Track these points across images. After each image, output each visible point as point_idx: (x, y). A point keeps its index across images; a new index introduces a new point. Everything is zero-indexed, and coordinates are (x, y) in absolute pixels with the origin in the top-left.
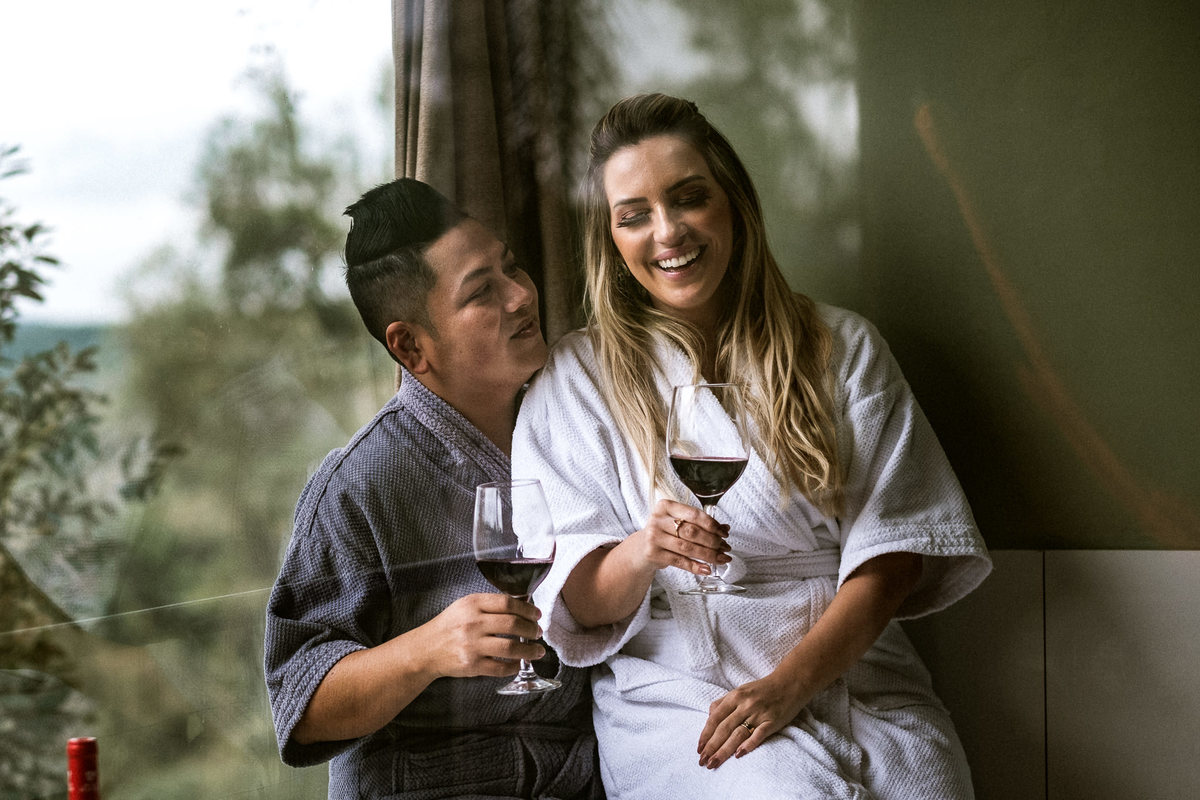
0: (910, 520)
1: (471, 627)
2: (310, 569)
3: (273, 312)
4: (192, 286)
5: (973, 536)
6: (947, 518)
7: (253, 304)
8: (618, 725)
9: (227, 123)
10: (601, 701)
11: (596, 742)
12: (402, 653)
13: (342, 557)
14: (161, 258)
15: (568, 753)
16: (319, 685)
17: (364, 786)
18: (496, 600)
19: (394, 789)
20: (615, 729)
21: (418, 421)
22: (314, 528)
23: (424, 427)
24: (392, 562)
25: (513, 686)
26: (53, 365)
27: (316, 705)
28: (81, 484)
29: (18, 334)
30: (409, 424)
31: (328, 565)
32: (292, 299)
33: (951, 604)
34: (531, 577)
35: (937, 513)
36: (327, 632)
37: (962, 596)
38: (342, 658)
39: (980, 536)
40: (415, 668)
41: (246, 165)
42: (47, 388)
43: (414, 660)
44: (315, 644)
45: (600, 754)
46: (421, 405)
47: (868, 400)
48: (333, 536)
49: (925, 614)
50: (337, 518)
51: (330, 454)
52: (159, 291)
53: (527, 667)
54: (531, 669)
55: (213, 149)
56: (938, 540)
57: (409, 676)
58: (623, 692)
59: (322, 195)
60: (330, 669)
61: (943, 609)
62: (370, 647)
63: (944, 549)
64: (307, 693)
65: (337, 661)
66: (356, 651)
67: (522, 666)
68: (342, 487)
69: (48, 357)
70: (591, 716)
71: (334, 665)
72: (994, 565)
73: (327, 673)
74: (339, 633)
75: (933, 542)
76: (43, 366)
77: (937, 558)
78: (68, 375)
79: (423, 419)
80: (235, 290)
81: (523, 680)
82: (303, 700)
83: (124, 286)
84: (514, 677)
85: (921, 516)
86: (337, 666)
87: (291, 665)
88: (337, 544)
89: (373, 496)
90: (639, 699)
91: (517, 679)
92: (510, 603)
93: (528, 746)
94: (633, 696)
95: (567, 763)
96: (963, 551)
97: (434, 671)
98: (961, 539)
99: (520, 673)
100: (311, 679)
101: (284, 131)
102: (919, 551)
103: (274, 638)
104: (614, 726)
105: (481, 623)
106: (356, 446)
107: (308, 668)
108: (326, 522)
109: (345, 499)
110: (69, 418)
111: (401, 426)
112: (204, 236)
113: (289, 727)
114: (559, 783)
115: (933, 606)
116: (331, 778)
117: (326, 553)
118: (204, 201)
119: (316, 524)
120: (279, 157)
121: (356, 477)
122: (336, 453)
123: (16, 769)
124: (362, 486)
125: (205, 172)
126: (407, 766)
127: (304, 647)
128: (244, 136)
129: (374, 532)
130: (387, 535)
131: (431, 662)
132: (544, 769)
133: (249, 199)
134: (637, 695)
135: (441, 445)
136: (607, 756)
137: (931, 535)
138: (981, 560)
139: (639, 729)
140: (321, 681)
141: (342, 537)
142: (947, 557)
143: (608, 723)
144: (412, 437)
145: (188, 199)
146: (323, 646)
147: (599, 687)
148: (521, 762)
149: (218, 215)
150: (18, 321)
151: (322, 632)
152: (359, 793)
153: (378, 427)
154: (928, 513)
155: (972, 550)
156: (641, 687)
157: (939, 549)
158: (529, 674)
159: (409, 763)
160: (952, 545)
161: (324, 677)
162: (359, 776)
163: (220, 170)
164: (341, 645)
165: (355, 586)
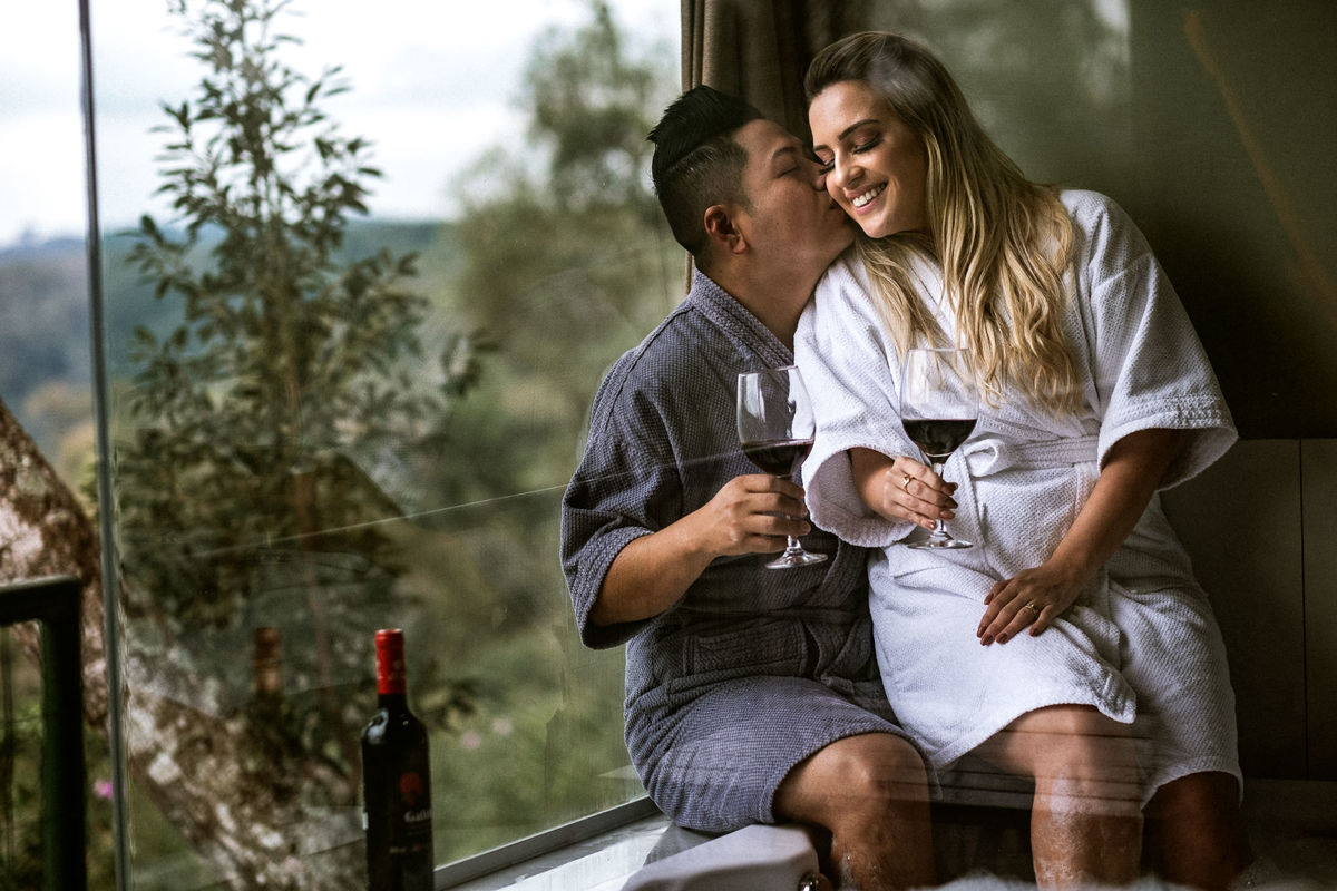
0: (1159, 395)
1: (739, 506)
2: (603, 461)
3: (597, 208)
4: (522, 185)
5: (1220, 408)
6: (1195, 390)
7: (579, 201)
8: (890, 608)
9: (552, 31)
10: (875, 584)
11: (872, 624)
12: (683, 535)
13: (633, 451)
14: (491, 160)
15: (847, 635)
16: (609, 567)
17: (657, 669)
18: (761, 480)
19: (685, 671)
20: (889, 612)
21: (707, 320)
22: (609, 426)
23: (714, 326)
24: (684, 456)
25: (783, 561)
26: (377, 272)
27: (608, 586)
28: (406, 382)
29: (346, 241)
30: (698, 324)
31: (620, 458)
32: (615, 196)
33: (1200, 471)
34: (793, 458)
35: (1185, 384)
36: (619, 520)
37: (1209, 464)
38: (630, 541)
39: (1226, 407)
40: (693, 548)
41: (571, 70)
42: (371, 292)
43: (692, 541)
44: (607, 531)
45: (875, 636)
46: (712, 304)
47: (1110, 281)
48: (626, 430)
49: (1178, 484)
50: (630, 414)
51: (624, 356)
52: (490, 190)
53: (794, 544)
54: (798, 545)
55: (539, 56)
56: (1186, 413)
57: (689, 557)
58: (896, 578)
59: (642, 96)
60: (619, 552)
61: (1193, 476)
62: (656, 531)
63: (1191, 422)
64: (599, 576)
65: (626, 545)
66: (643, 535)
67: (790, 543)
68: (636, 387)
69: (372, 264)
70: (868, 600)
71: (622, 548)
72: (1239, 434)
73: (616, 556)
74: (629, 520)
75: (1180, 415)
76: (366, 272)
77: (1186, 430)
78: (391, 281)
79: (713, 317)
80: (562, 190)
81: (790, 555)
82: (596, 582)
83: (457, 185)
84: (783, 553)
85: (1169, 389)
86: (626, 548)
87: (585, 551)
88: (630, 438)
89: (666, 394)
90: (910, 583)
91: (785, 555)
92: (773, 483)
93: (810, 629)
94: (904, 581)
95: (848, 645)
96: (1210, 422)
97: (710, 551)
98: (1209, 411)
99: (788, 549)
100: (602, 562)
101: (605, 36)
102: (1167, 425)
103: (569, 528)
104: (886, 609)
105: (747, 501)
106: (649, 346)
107: (600, 552)
108: (620, 418)
109: (640, 398)
110: (393, 320)
111: (691, 326)
112: (533, 136)
113: (586, 609)
114: (840, 662)
115: (1185, 476)
116: (627, 662)
117: (617, 447)
118: (532, 105)
119: (611, 420)
120: (601, 62)
121: (648, 374)
122: (631, 354)
123: (349, 649)
124: (656, 383)
125: (532, 77)
126: (696, 650)
127: (597, 533)
128: (568, 42)
129: (666, 425)
130: (679, 429)
131: (706, 542)
132: (827, 650)
133: (573, 101)
134: (907, 580)
135: (729, 343)
136: (882, 637)
137: (1179, 408)
138: (1227, 430)
139: (909, 613)
140: (611, 563)
141: (635, 432)
142: (1194, 429)
143: (881, 606)
144: (701, 336)
145: (515, 103)
146: (615, 532)
147: (875, 571)
148: (804, 644)
149: (546, 119)
150: (344, 229)
151: (614, 519)
152: (653, 675)
153: (669, 327)
154: (1176, 385)
155: (1218, 421)
156: (912, 573)
157: (1187, 422)
158: (795, 550)
159: (700, 648)
160: (1199, 417)
161: (614, 559)
162: (652, 659)
163: (547, 74)
164: (631, 531)
165: (647, 476)
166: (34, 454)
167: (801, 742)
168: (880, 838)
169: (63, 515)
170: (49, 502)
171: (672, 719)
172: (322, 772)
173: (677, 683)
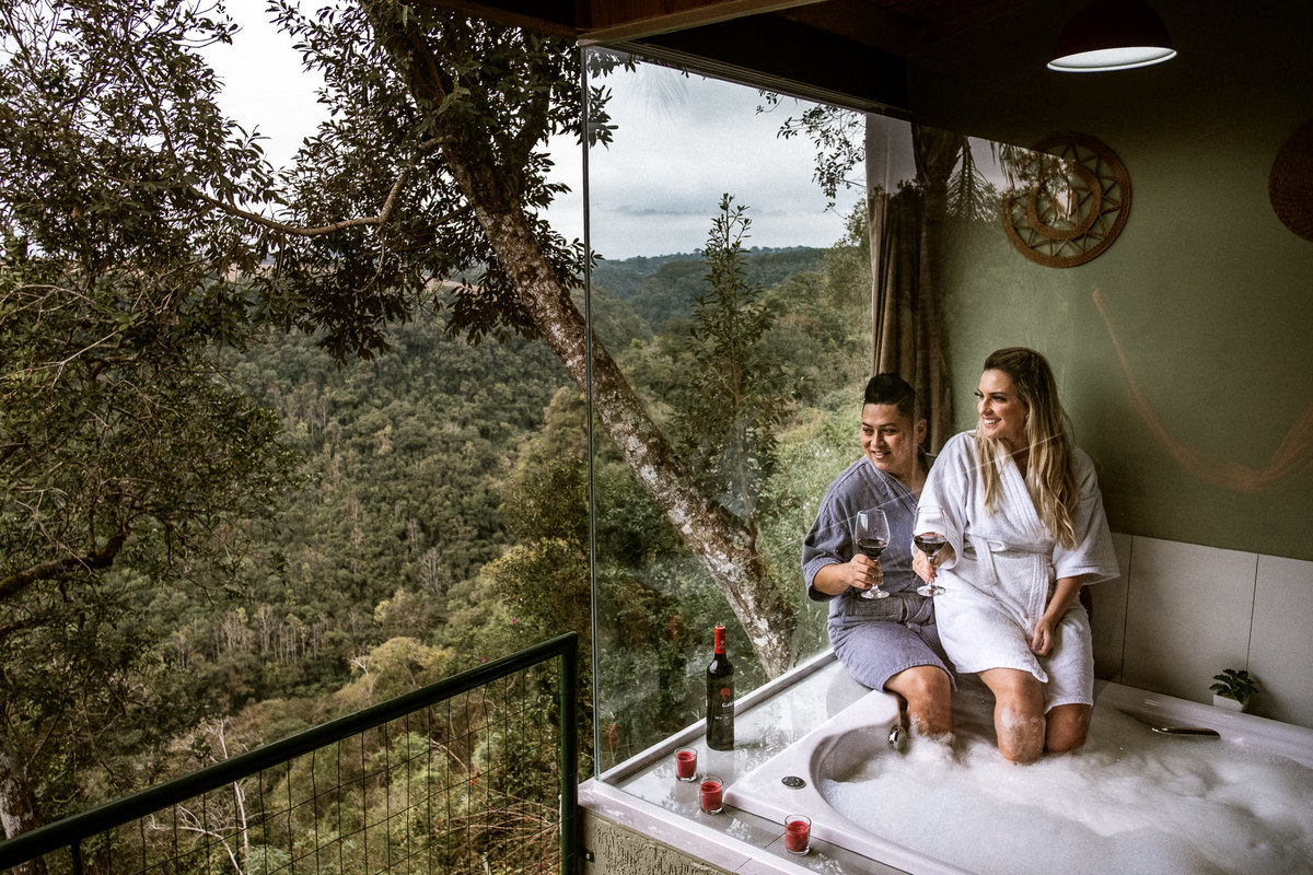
1: (854, 567)
2: (822, 527)
13: (834, 525)
17: (840, 610)
18: (863, 558)
19: (851, 613)
30: (869, 470)
36: (824, 554)
38: (825, 565)
43: (841, 575)
44: (819, 558)
48: (832, 515)
50: (834, 510)
60: (820, 569)
65: (823, 567)
66: (831, 563)
68: (837, 496)
74: (828, 554)
87: (809, 565)
88: (833, 519)
93: (905, 602)
95: (921, 611)
105: (857, 566)
107: (814, 567)
108: (830, 510)
109: (838, 501)
111: (866, 471)
117: (828, 522)
119: (826, 510)
121: (843, 492)
127: (815, 558)
129: (847, 517)
131: (845, 578)
144: (869, 476)
146: (821, 559)
151: (822, 553)
152: (838, 611)
153: (857, 471)
162: (839, 604)
165: (839, 536)
166: (646, 417)
167: (895, 664)
168: (928, 712)
169: (655, 440)
170: (650, 435)
171: (845, 632)
172: (742, 533)
173: (848, 618)
